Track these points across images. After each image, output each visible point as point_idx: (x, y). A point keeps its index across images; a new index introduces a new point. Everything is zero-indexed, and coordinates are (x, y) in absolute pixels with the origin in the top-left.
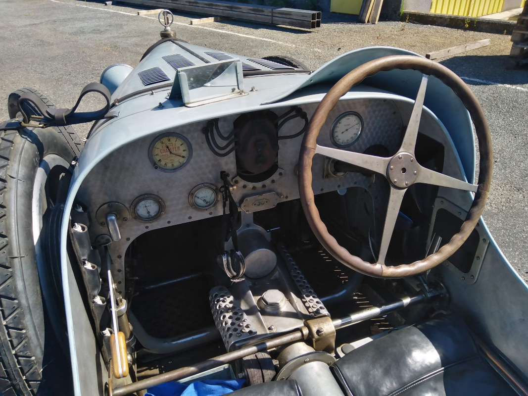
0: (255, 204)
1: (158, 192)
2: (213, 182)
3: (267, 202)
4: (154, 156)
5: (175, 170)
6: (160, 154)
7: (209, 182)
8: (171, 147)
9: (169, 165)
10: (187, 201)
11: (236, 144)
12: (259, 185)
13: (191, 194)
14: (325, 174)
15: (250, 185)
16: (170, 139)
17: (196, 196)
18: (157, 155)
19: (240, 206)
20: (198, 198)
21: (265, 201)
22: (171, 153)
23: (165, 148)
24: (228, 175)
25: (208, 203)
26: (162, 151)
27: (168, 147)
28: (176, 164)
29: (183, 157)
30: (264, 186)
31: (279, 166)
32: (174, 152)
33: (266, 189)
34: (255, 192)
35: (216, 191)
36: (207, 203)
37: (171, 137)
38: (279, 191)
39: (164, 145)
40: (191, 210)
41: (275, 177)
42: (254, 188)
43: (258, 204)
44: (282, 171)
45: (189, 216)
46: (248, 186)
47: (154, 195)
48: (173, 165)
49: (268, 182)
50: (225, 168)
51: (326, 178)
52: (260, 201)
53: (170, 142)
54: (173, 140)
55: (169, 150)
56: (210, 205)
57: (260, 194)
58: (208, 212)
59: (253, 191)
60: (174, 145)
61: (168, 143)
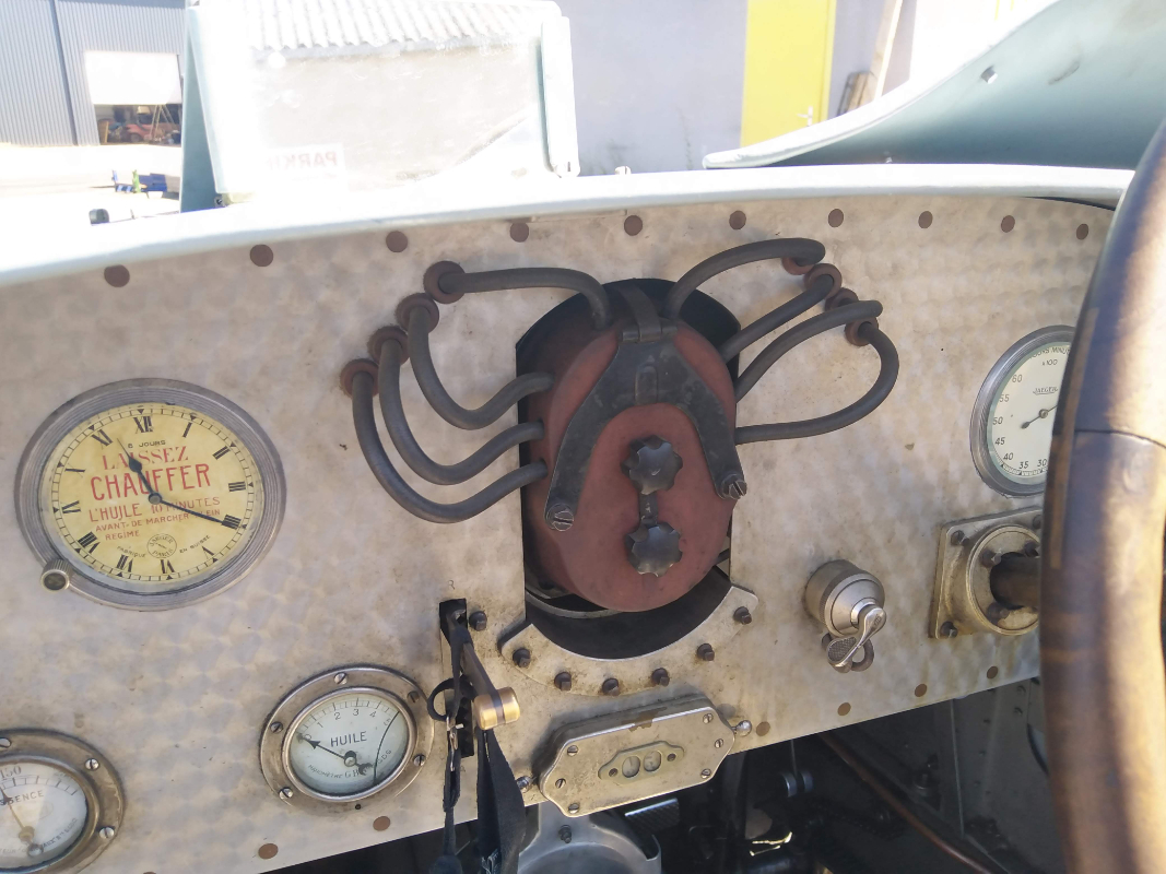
0: (613, 772)
1: (79, 716)
2: (399, 660)
3: (672, 757)
4: (48, 516)
5: (177, 594)
6: (88, 503)
7: (374, 657)
8: (159, 464)
9: (146, 570)
10: (249, 761)
11: (525, 457)
12: (633, 670)
13: (273, 725)
14: (941, 616)
15: (592, 671)
16: (147, 420)
17: (300, 737)
18: (72, 508)
19: (537, 780)
20: (315, 744)
21: (665, 751)
22: (154, 496)
23: (122, 471)
24: (478, 620)
25: (370, 772)
26: (101, 488)
27: (135, 465)
28: (188, 564)
29: (230, 522)
30: (659, 677)
31: (735, 573)
32: (177, 493)
33: (669, 690)
34: (615, 709)
35: (414, 705)
36: (362, 769)
37: (157, 407)
38: (729, 698)
39: (111, 452)
40: (270, 810)
41: (714, 628)
42: (610, 686)
43: (628, 767)
44: (749, 602)
45: (259, 841)
46: (580, 679)
47: (54, 733)
48: (166, 567)
49: (676, 655)
50: (464, 586)
51: (944, 634)
52: (640, 755)
53: (146, 437)
54: (169, 423)
55: (144, 480)
56: (376, 781)
57: (642, 714)
58: (363, 819)
59: (607, 702)
60: (173, 455)
61: (137, 442)
